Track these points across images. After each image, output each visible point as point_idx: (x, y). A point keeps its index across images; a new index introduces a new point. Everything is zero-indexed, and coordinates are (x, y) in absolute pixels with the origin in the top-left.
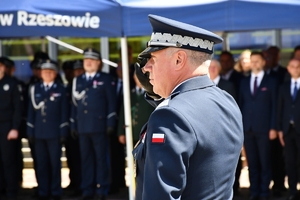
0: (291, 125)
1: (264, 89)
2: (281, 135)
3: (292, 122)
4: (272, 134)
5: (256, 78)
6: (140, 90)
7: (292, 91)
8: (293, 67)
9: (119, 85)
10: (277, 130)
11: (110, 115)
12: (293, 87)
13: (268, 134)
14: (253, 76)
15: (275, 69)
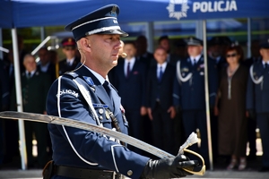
0: (157, 103)
1: (136, 73)
2: (150, 111)
3: (158, 100)
4: (143, 111)
5: (129, 63)
6: (30, 74)
7: (158, 75)
8: (159, 55)
9: (11, 69)
10: (147, 107)
11: (5, 95)
12: (159, 71)
13: (139, 110)
14: (126, 62)
15: (145, 56)
